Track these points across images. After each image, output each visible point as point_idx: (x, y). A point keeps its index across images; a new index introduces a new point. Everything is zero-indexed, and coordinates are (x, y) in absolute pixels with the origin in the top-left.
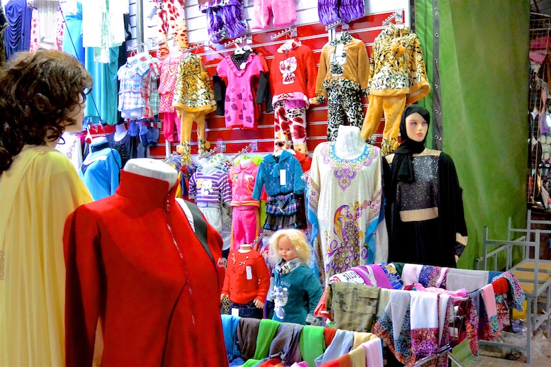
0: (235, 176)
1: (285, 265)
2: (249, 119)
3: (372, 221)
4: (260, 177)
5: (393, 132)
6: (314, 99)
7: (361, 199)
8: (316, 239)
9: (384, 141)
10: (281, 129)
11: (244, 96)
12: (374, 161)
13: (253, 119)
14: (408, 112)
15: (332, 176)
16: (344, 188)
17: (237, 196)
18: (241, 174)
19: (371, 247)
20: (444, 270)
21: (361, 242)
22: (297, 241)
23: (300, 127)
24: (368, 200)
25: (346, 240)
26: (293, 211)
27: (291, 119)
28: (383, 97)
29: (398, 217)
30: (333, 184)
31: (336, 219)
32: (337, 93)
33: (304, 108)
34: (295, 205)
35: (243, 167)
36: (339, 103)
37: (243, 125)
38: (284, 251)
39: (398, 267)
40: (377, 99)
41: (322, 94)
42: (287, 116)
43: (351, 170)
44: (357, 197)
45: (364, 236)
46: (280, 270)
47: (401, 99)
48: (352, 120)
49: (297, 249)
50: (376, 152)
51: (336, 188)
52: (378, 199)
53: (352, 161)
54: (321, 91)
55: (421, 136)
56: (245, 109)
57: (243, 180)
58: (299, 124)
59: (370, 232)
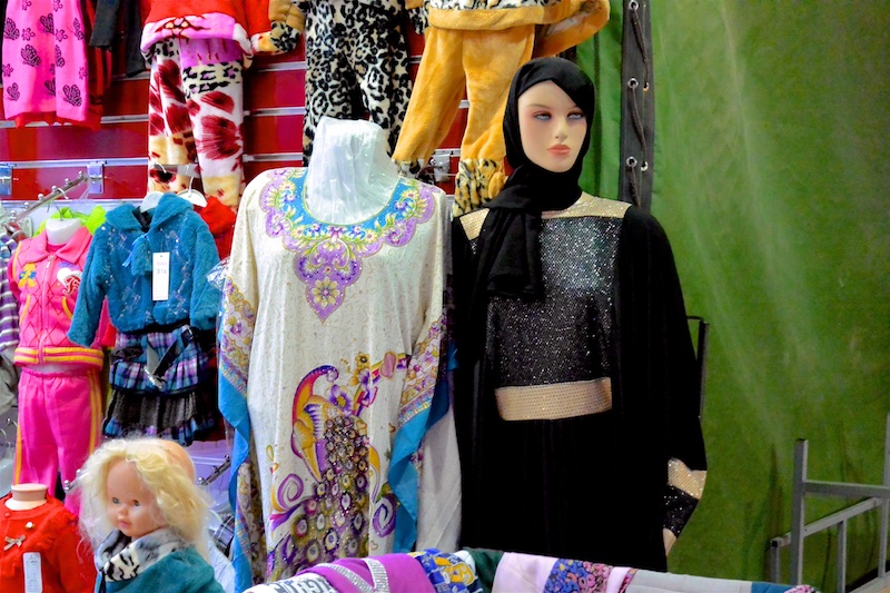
0: (30, 268)
1: (124, 551)
2: (71, 95)
3: (409, 416)
4: (93, 275)
5: (490, 142)
6: (267, 35)
7: (376, 347)
8: (244, 470)
9: (461, 170)
10: (167, 128)
11: (58, 24)
12: (423, 229)
13: (83, 95)
14: (526, 77)
15: (289, 273)
16: (323, 314)
17: (31, 333)
18: (47, 264)
19: (405, 499)
20: (618, 573)
21: (376, 480)
22: (160, 476)
23: (223, 123)
24: (400, 350)
25: (330, 477)
26: (187, 383)
27: (196, 97)
28: (462, 34)
29: (492, 406)
30: (289, 299)
31: (301, 407)
32: (329, 17)
33: (236, 65)
34: (194, 365)
35: (53, 242)
36: (337, 51)
37: (55, 113)
38: (121, 507)
39: (481, 562)
40: (445, 39)
41: (291, 21)
42: (185, 87)
43: (347, 256)
44: (364, 340)
45: (384, 463)
46: (106, 566)
47: (517, 39)
48: (373, 104)
49: (160, 501)
50: (431, 201)
51: (299, 312)
52: (430, 349)
53: (351, 228)
54: (286, 13)
55: (564, 155)
56: (61, 62)
57: (51, 285)
58: (218, 113)
59: (404, 449)
